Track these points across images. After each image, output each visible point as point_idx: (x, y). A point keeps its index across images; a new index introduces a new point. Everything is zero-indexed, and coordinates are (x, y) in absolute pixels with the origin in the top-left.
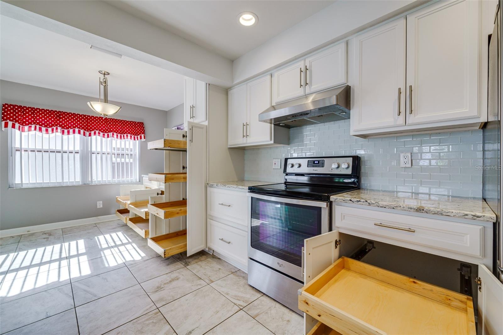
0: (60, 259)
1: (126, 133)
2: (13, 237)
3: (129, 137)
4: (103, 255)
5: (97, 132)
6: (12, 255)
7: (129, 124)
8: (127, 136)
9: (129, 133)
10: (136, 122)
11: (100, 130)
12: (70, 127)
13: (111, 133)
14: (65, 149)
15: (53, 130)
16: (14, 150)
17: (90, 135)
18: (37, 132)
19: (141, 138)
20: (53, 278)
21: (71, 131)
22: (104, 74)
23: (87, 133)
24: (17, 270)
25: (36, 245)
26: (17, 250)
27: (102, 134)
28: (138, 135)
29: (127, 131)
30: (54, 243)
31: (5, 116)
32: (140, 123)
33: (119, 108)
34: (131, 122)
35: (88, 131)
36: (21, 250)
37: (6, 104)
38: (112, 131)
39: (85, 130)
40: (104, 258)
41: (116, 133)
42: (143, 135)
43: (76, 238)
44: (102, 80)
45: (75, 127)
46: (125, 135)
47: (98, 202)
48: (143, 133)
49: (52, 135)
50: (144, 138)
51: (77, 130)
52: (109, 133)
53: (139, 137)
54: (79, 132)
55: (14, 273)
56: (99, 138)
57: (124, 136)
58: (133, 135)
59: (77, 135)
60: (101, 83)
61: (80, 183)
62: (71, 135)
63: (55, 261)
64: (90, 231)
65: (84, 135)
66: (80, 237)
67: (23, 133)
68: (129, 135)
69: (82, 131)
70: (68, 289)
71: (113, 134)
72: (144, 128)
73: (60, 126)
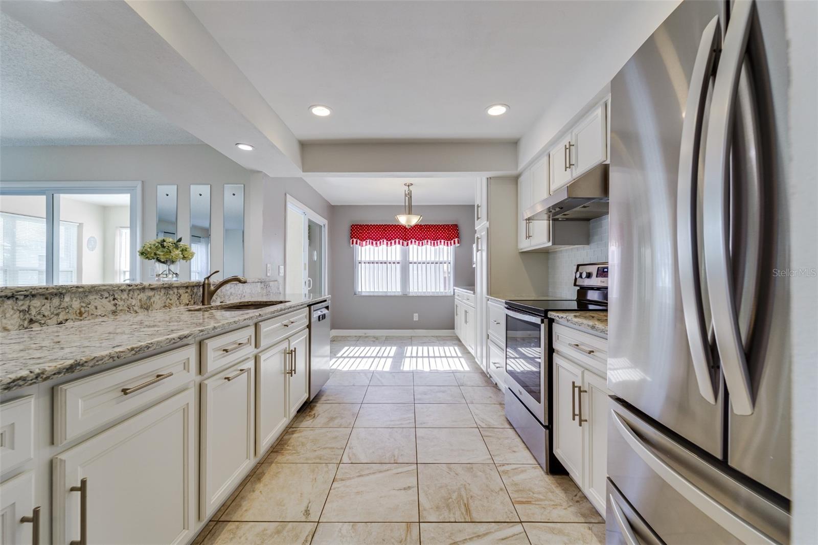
0: (376, 357)
1: (439, 238)
2: (356, 336)
3: (442, 243)
4: (403, 361)
5: (413, 240)
6: (352, 348)
7: (442, 228)
8: (441, 242)
9: (442, 239)
10: (449, 225)
11: (416, 239)
12: (392, 239)
13: (426, 241)
14: (389, 259)
15: (380, 242)
16: (357, 263)
17: (407, 245)
18: (371, 246)
19: (455, 243)
20: (367, 368)
21: (393, 242)
22: (409, 186)
23: (405, 243)
24: (351, 357)
25: (366, 345)
26: (356, 345)
27: (417, 242)
28: (452, 240)
29: (441, 237)
30: (377, 346)
31: (352, 235)
32: (454, 225)
33: (419, 216)
34: (444, 225)
35: (405, 241)
36: (357, 346)
37: (353, 225)
38: (426, 239)
39: (403, 240)
40: (403, 363)
41: (430, 239)
42: (456, 240)
43: (391, 345)
44: (407, 193)
45: (395, 238)
46: (439, 241)
47: (415, 314)
48: (457, 237)
49: (380, 248)
50: (458, 243)
51: (397, 240)
52: (423, 241)
53: (452, 242)
54: (399, 243)
55: (349, 359)
56: (415, 246)
57: (437, 242)
58: (447, 240)
59: (397, 245)
60: (406, 195)
61: (400, 294)
62: (394, 246)
63: (372, 357)
64: (404, 341)
65: (403, 245)
66: (395, 345)
67: (362, 248)
68: (443, 241)
69: (401, 241)
70: (370, 375)
71: (427, 241)
72: (458, 230)
73: (386, 238)
